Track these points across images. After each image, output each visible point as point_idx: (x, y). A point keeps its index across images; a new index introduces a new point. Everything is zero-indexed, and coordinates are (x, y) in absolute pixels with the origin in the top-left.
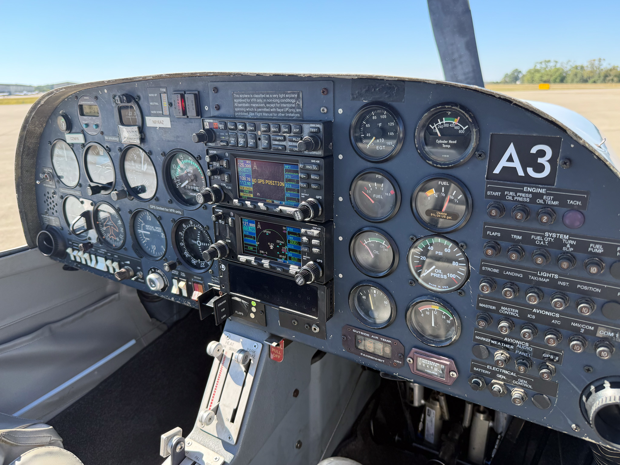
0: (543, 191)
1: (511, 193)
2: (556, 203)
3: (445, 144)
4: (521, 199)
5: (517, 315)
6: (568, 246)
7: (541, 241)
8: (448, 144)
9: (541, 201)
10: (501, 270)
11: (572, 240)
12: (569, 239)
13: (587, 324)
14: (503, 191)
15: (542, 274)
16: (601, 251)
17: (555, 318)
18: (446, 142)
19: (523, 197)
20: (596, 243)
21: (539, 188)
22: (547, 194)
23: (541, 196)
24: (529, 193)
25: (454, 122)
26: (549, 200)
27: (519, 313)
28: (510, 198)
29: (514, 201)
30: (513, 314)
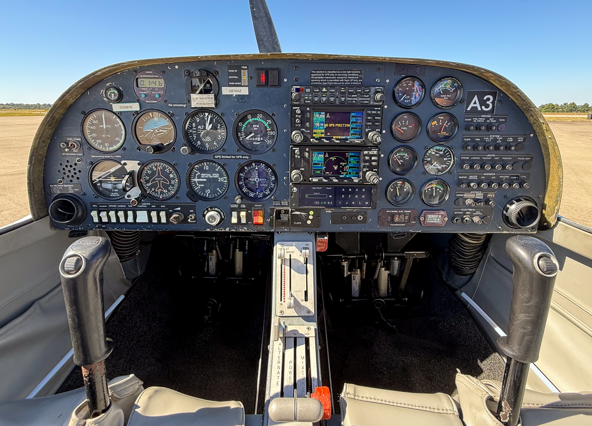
0: (489, 116)
1: (476, 119)
2: (495, 121)
3: (445, 97)
4: (480, 121)
5: (477, 178)
6: (499, 140)
7: (488, 140)
8: (447, 97)
9: (489, 121)
10: (470, 157)
11: (501, 137)
12: (500, 137)
13: (506, 175)
14: (472, 118)
15: (488, 155)
16: (512, 140)
17: (493, 176)
18: (446, 96)
19: (481, 120)
20: (510, 137)
21: (488, 115)
22: (491, 118)
23: (488, 119)
24: (484, 118)
25: (448, 87)
26: (492, 120)
27: (477, 177)
28: (475, 121)
29: (477, 122)
30: (475, 178)
